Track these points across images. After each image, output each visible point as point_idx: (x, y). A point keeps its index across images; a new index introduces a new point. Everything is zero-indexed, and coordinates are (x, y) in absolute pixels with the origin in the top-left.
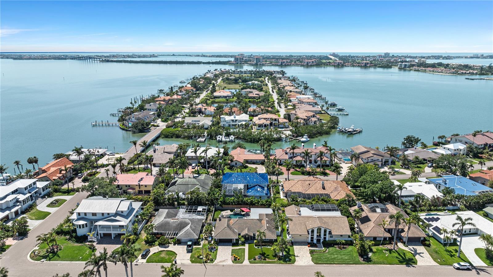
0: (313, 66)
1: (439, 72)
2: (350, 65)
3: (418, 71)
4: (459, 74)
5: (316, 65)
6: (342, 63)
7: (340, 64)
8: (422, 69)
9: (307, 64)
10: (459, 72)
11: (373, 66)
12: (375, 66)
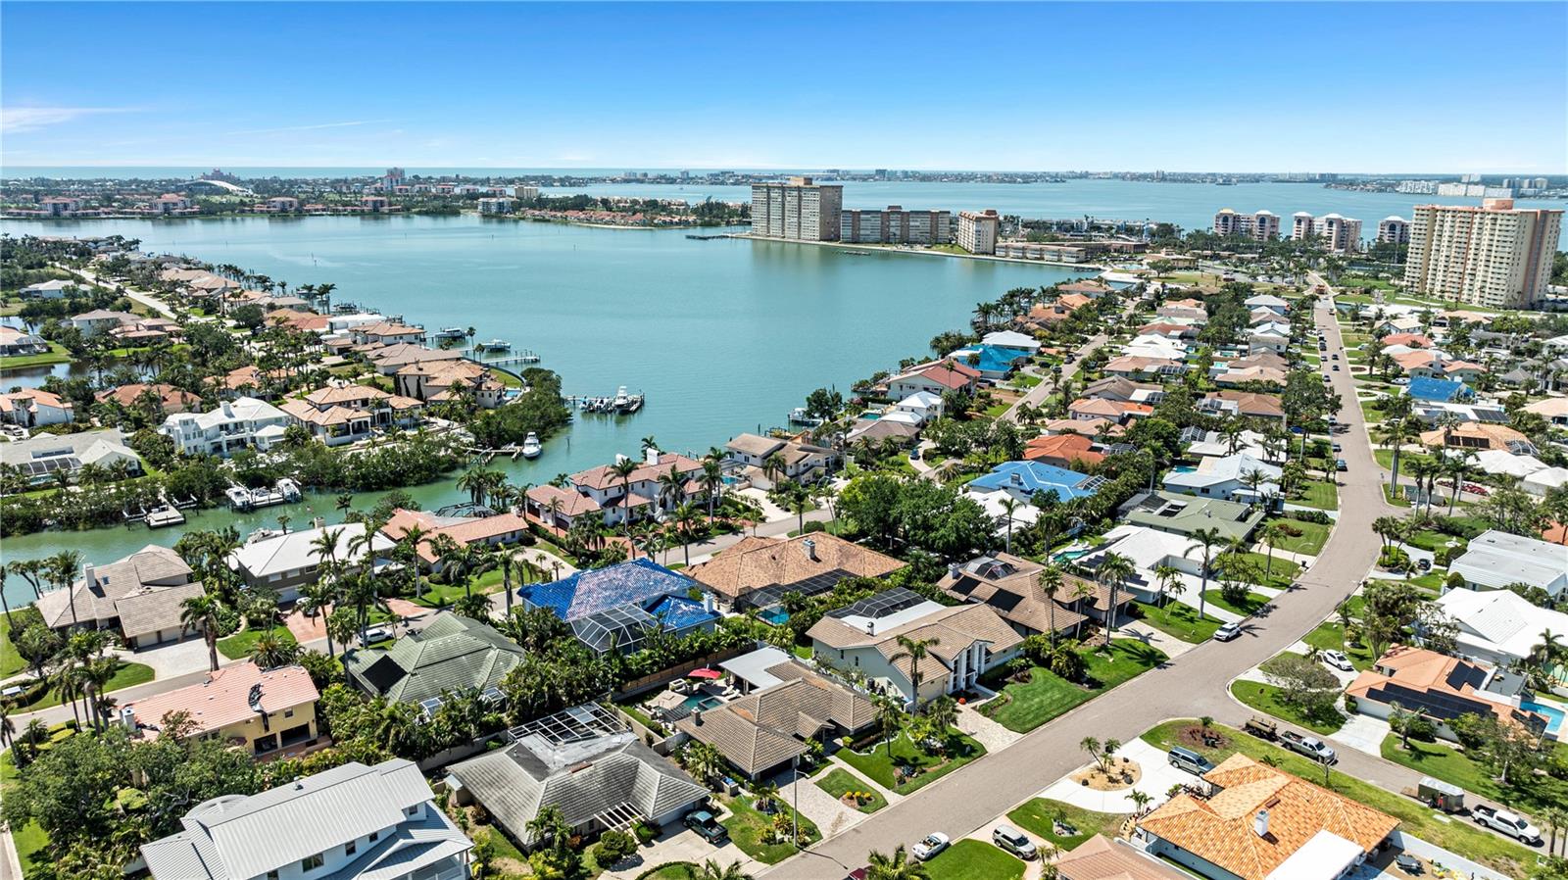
0: (193, 215)
1: (605, 223)
2: (324, 210)
3: (544, 220)
4: (656, 225)
5: (201, 213)
6: (296, 204)
7: (287, 207)
8: (555, 216)
9: (167, 210)
10: (656, 221)
11: (398, 210)
12: (406, 210)
